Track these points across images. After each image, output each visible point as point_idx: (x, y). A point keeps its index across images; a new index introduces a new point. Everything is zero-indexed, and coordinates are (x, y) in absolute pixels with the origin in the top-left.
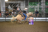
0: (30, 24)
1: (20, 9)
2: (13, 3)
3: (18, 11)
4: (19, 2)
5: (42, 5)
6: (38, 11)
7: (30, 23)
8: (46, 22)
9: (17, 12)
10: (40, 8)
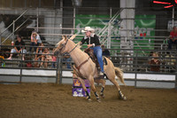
0: (75, 95)
1: (42, 38)
2: (16, 13)
3: (33, 44)
4: (38, 12)
5: (125, 28)
6: (108, 47)
7: (78, 93)
8: (135, 88)
9: (30, 50)
10: (116, 39)
